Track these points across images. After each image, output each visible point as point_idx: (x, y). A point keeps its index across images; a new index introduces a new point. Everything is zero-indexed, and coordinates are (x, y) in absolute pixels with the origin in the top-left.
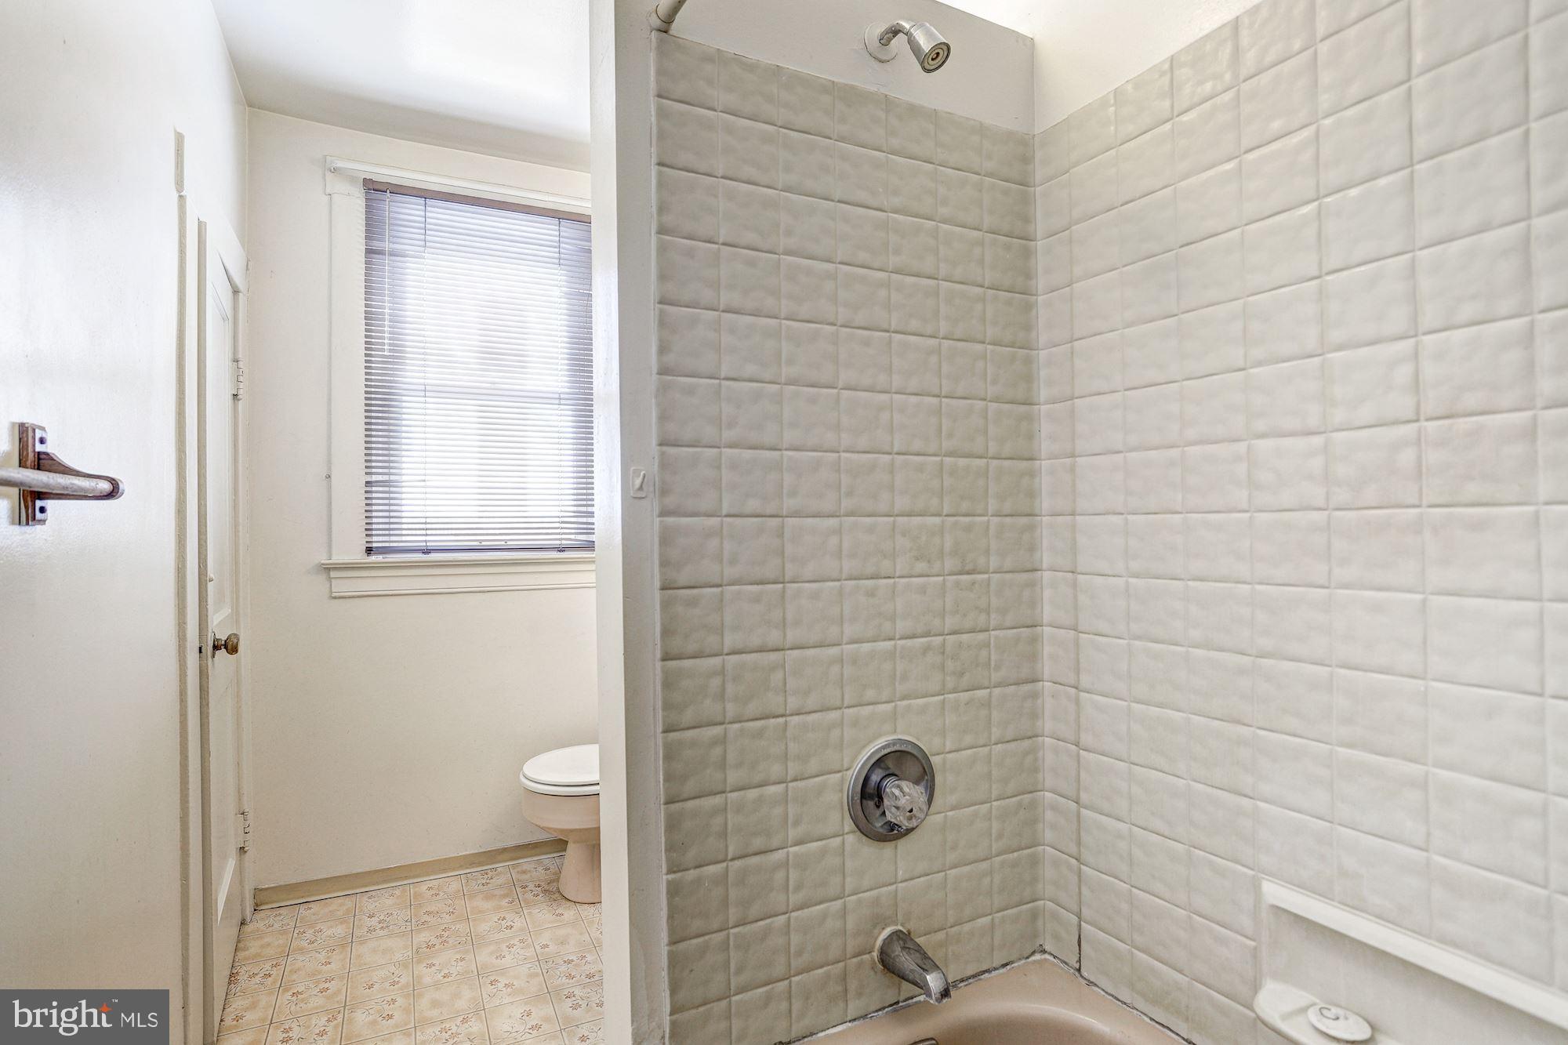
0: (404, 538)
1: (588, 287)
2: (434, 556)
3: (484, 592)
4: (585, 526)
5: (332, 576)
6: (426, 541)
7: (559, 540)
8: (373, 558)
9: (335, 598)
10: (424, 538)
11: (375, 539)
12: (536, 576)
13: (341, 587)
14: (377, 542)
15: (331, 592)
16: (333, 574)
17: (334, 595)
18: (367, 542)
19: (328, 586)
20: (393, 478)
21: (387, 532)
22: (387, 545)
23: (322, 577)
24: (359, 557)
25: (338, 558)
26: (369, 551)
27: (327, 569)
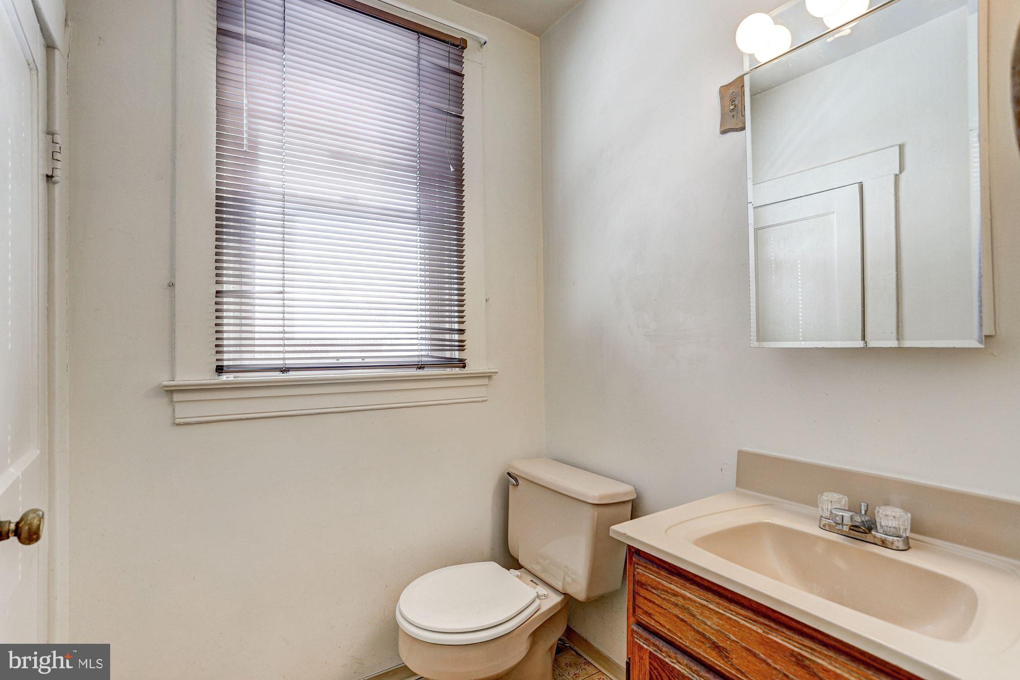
0: (257, 356)
1: (459, 110)
2: (292, 375)
3: (343, 412)
4: (440, 343)
5: (175, 400)
6: (284, 359)
7: (418, 356)
8: (225, 378)
9: (179, 425)
10: (281, 356)
11: (226, 356)
12: (396, 394)
13: (188, 410)
14: (228, 359)
15: (174, 418)
16: (177, 397)
17: (178, 421)
18: (217, 360)
19: (170, 411)
20: (244, 288)
21: (238, 349)
22: (238, 363)
23: (164, 401)
24: (209, 377)
25: (182, 379)
26: (220, 370)
27: (170, 391)
